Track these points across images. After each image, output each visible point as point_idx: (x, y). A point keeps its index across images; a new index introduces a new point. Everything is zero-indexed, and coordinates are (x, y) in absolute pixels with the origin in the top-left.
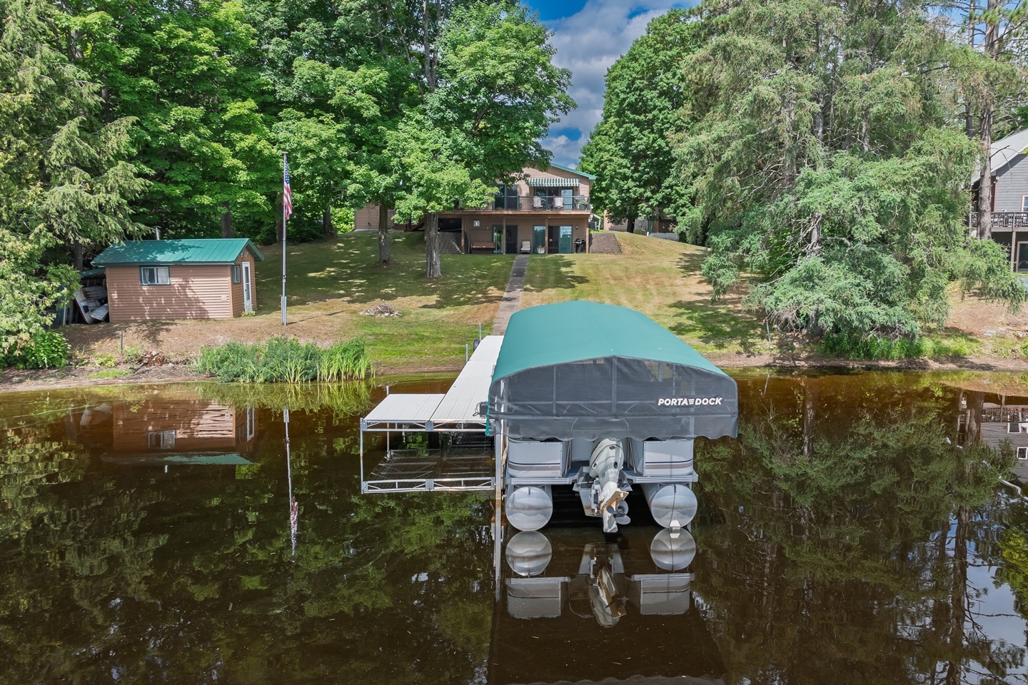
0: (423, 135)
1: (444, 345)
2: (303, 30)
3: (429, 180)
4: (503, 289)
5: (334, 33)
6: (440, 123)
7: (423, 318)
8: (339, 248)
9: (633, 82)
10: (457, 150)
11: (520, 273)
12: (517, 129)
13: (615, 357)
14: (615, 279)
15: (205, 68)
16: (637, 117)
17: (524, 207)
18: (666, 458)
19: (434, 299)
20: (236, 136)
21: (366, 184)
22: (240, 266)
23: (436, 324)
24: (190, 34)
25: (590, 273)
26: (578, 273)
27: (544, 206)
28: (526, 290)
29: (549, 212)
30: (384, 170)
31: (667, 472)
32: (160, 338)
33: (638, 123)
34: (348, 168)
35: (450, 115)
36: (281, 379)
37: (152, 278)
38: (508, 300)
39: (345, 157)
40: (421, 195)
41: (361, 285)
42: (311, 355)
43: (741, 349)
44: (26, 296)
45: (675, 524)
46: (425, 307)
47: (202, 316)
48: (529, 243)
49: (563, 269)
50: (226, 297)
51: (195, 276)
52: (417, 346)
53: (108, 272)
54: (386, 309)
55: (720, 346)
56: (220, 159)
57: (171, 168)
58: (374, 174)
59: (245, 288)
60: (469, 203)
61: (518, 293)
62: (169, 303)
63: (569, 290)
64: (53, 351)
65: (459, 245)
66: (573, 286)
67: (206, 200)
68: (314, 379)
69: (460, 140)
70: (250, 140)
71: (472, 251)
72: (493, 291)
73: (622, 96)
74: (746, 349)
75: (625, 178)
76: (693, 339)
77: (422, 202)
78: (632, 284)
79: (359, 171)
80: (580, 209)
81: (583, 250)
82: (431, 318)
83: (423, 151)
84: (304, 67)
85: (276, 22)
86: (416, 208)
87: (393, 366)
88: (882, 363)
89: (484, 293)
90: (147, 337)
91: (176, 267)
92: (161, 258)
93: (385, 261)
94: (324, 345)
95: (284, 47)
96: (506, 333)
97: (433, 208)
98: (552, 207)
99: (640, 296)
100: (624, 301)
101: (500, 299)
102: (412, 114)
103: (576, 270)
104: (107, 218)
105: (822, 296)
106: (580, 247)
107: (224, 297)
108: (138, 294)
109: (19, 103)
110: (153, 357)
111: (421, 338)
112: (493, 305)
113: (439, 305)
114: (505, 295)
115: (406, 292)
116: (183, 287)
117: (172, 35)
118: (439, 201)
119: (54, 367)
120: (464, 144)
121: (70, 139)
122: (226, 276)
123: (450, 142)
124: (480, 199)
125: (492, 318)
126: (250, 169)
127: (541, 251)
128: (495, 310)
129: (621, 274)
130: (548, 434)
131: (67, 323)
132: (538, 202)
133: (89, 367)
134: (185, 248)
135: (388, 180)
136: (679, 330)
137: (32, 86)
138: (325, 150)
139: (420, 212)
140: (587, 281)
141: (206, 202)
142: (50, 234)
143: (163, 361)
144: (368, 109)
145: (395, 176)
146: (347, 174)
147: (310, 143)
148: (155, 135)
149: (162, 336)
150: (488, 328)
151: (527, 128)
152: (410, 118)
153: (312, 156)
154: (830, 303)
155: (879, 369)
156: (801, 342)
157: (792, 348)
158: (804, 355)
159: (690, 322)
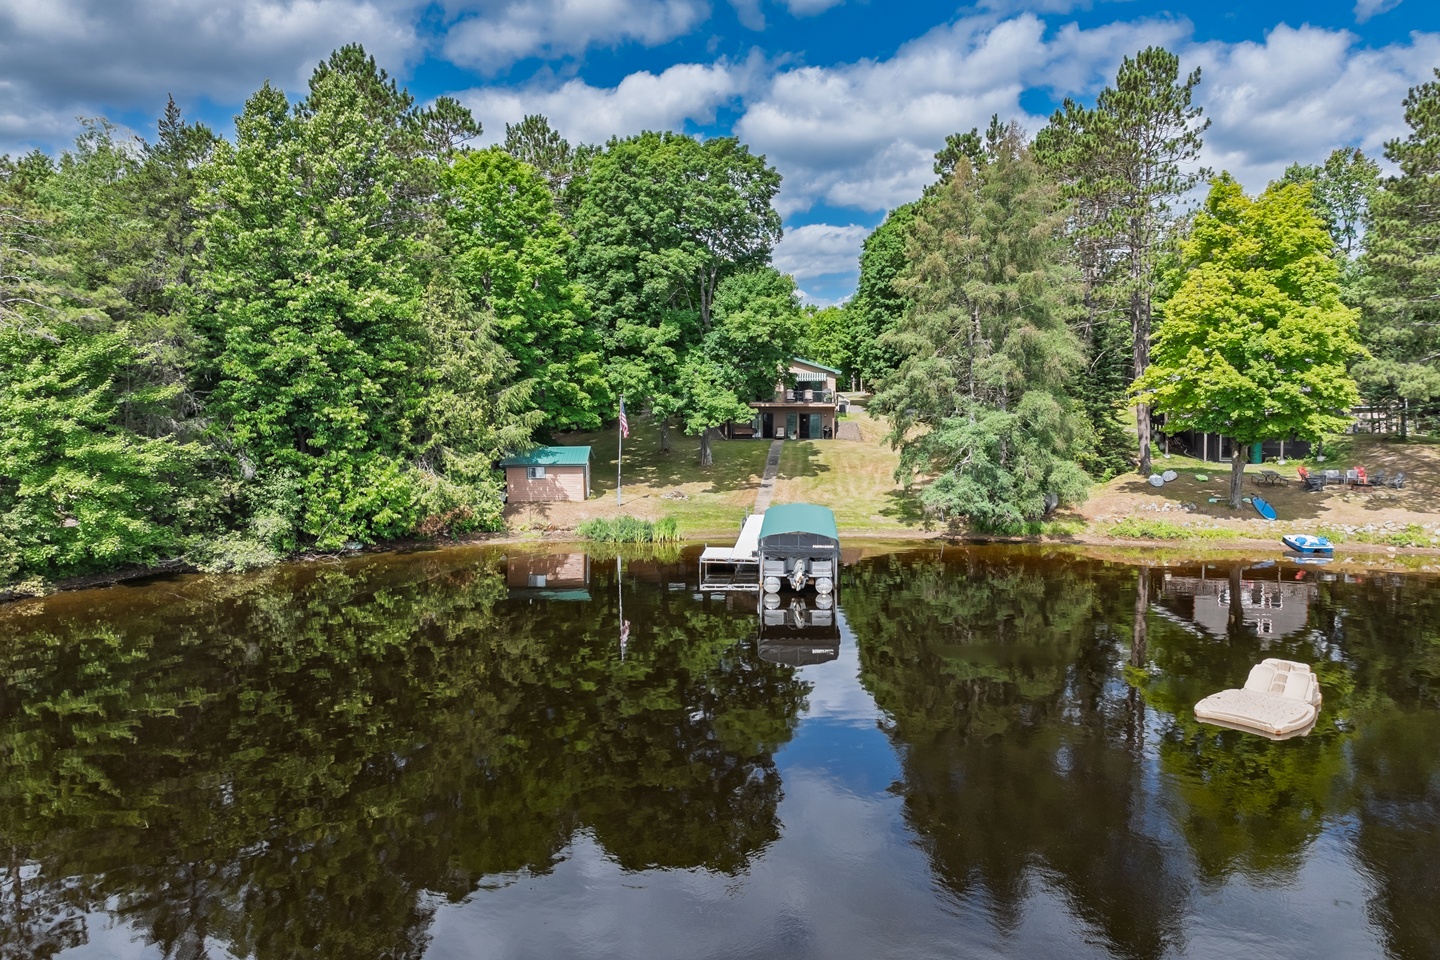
0: (703, 368)
1: (723, 521)
3: (710, 406)
4: (760, 477)
6: (717, 358)
7: (705, 501)
9: (883, 270)
10: (728, 378)
11: (774, 461)
12: (770, 364)
14: (851, 467)
16: (887, 302)
17: (779, 400)
19: (710, 485)
20: (583, 376)
23: (714, 505)
24: (558, 316)
25: (832, 462)
26: (821, 462)
27: (796, 399)
28: (779, 478)
29: (798, 404)
30: (676, 394)
31: (821, 574)
33: (887, 307)
35: (722, 352)
36: (632, 540)
37: (534, 474)
38: (765, 486)
40: (705, 415)
41: (653, 472)
42: (647, 527)
43: (923, 527)
45: (825, 592)
46: (704, 491)
47: (565, 500)
48: (782, 429)
49: (811, 458)
50: (580, 487)
51: (561, 474)
52: (705, 521)
53: (508, 470)
54: (679, 494)
55: (910, 525)
56: (575, 393)
58: (670, 397)
60: (737, 421)
61: (773, 480)
62: (544, 491)
63: (811, 479)
64: (497, 522)
65: (723, 433)
66: (816, 475)
68: (651, 540)
69: (729, 371)
70: (595, 378)
72: (754, 479)
73: (873, 281)
74: (927, 528)
75: (877, 358)
76: (892, 520)
77: (706, 421)
78: (863, 472)
79: (661, 398)
80: (828, 402)
81: (830, 436)
82: (711, 501)
83: (705, 381)
84: (626, 329)
85: (604, 294)
86: (701, 425)
87: (693, 534)
88: (1013, 538)
89: (748, 480)
90: (540, 513)
91: (549, 467)
92: (540, 461)
94: (652, 520)
96: (766, 513)
97: (712, 424)
98: (802, 400)
99: (865, 485)
100: (852, 488)
101: (759, 485)
103: (820, 459)
105: (952, 497)
106: (828, 435)
107: (578, 487)
108: (527, 484)
110: (547, 526)
111: (707, 516)
112: (753, 491)
113: (715, 490)
114: (763, 482)
115: (689, 479)
116: (554, 480)
117: (550, 319)
118: (717, 420)
119: (498, 531)
122: (578, 474)
123: (723, 372)
125: (754, 501)
126: (593, 398)
127: (793, 437)
128: (756, 494)
129: (857, 463)
130: (779, 557)
132: (791, 395)
134: (553, 454)
135: (681, 403)
136: (886, 513)
137: (492, 369)
139: (704, 428)
140: (829, 470)
143: (555, 529)
145: (685, 401)
147: (633, 382)
149: (547, 512)
150: (752, 509)
152: (693, 355)
154: (956, 501)
155: (1013, 542)
156: (965, 523)
157: (958, 527)
158: (964, 532)
159: (895, 507)
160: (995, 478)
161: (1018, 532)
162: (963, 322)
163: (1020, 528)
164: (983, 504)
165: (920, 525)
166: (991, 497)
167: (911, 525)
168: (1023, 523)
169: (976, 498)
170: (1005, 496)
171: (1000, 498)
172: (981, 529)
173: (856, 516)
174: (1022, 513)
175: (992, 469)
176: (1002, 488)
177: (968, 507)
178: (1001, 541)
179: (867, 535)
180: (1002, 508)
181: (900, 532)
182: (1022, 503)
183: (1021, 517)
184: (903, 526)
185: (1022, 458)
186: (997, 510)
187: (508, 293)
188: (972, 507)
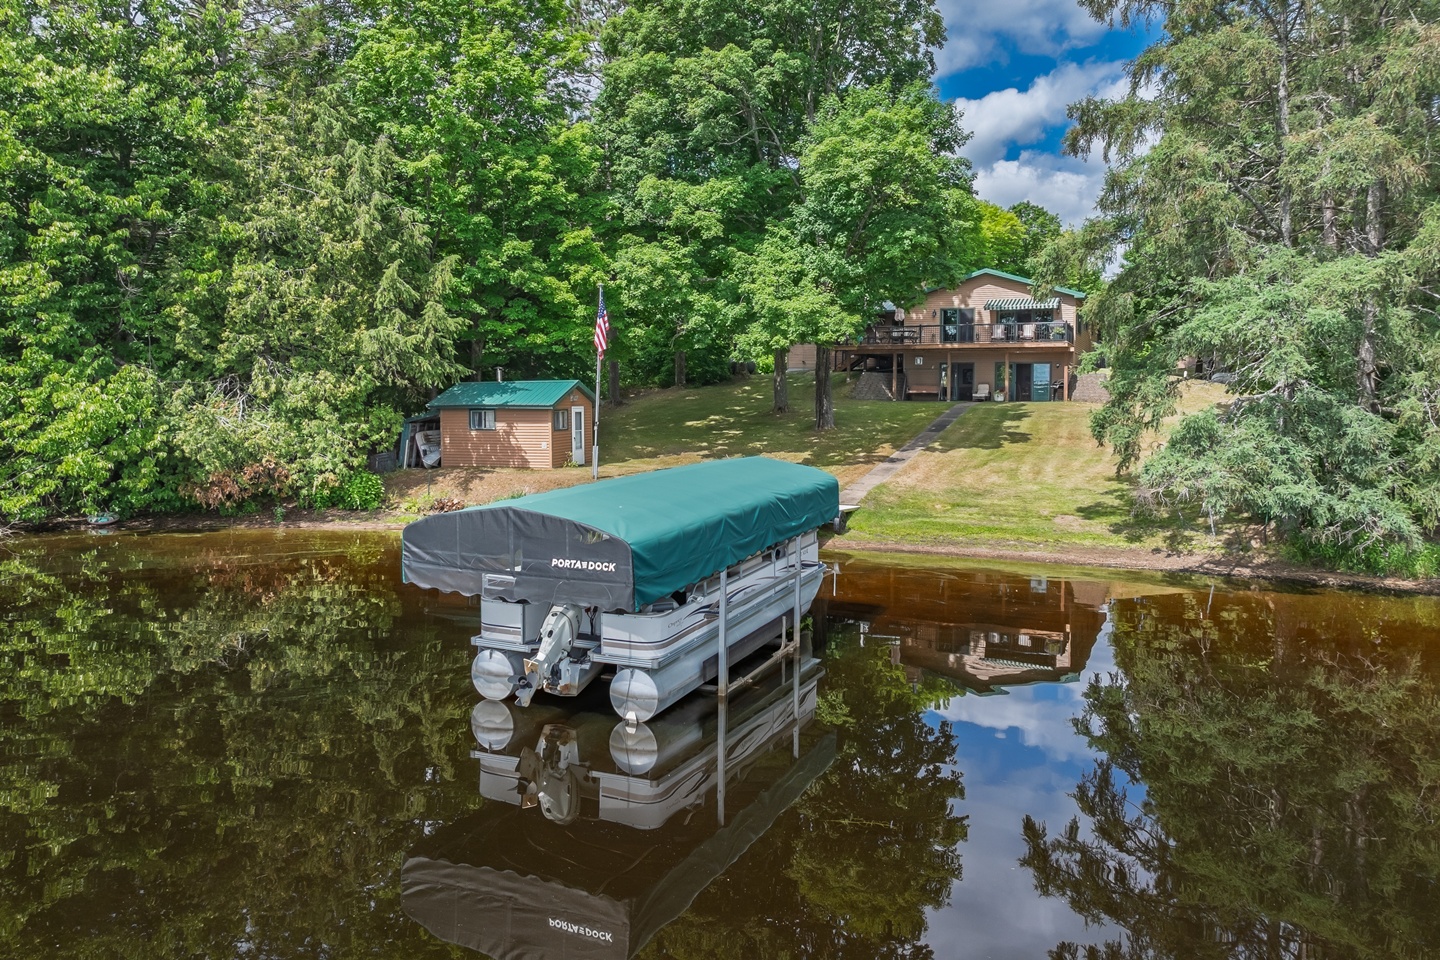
2: (650, 144)
4: (896, 448)
5: (690, 143)
8: (745, 391)
11: (941, 427)
13: (510, 508)
15: (539, 198)
17: (982, 338)
18: (625, 636)
19: (803, 456)
20: (571, 267)
21: (710, 316)
22: (568, 411)
25: (1040, 430)
26: (1020, 430)
27: (1008, 337)
28: (928, 449)
29: (1011, 344)
30: (732, 298)
31: (625, 652)
32: (471, 486)
34: (690, 298)
35: (821, 227)
37: (480, 423)
38: (893, 461)
39: (686, 285)
40: (765, 327)
43: (1164, 545)
44: (336, 436)
45: (631, 716)
47: (524, 466)
48: (987, 386)
49: (1008, 423)
50: (546, 445)
51: (517, 422)
53: (442, 415)
55: (1135, 539)
56: (552, 294)
57: (506, 306)
58: (720, 303)
59: (574, 435)
61: (915, 453)
62: (494, 450)
63: (986, 452)
64: (367, 494)
65: (891, 390)
66: (999, 447)
67: (540, 339)
70: (585, 271)
71: (909, 397)
72: (885, 450)
74: (1173, 547)
76: (1099, 527)
79: (701, 300)
80: (1055, 340)
81: (1061, 396)
88: (1389, 582)
89: (871, 451)
90: (460, 484)
91: (502, 411)
92: (488, 401)
93: (780, 408)
95: (633, 167)
97: (777, 342)
98: (1018, 338)
101: (886, 459)
102: (776, 230)
104: (421, 359)
106: (1056, 394)
107: (544, 445)
108: (468, 439)
109: (351, 250)
110: (453, 505)
112: (867, 467)
114: (896, 454)
116: (508, 434)
118: (784, 334)
119: (365, 509)
120: (833, 263)
121: (393, 281)
122: (546, 421)
124: (837, 331)
125: (850, 482)
127: (999, 397)
128: (865, 473)
130: (452, 587)
131: (409, 466)
132: (999, 332)
133: (398, 511)
134: (514, 391)
136: (1090, 512)
138: (660, 279)
140: (1026, 441)
141: (539, 341)
142: (369, 376)
144: (709, 229)
146: (688, 306)
147: (641, 272)
148: (486, 272)
149: (475, 484)
151: (906, 238)
152: (773, 234)
153: (644, 287)
155: (1387, 591)
156: (1265, 540)
157: (1247, 548)
158: (1262, 559)
159: (1117, 502)
160: (1338, 428)
161: (1404, 568)
162: (1252, 53)
163: (1412, 555)
164: (1299, 488)
165: (1158, 539)
166: (1325, 474)
167: (1138, 539)
168: (1419, 544)
169: (1278, 474)
170: (1367, 472)
171: (1352, 478)
172: (1305, 553)
173: (1026, 514)
174: (1417, 518)
175: (1328, 406)
176: (1355, 451)
177: (1253, 494)
178: (1355, 587)
179: (1032, 553)
180: (1354, 502)
181: (1107, 552)
182: (1414, 492)
183: (1410, 528)
184: (1120, 541)
185: (1417, 378)
186: (1341, 507)
187: (418, 117)
188: (1267, 497)
